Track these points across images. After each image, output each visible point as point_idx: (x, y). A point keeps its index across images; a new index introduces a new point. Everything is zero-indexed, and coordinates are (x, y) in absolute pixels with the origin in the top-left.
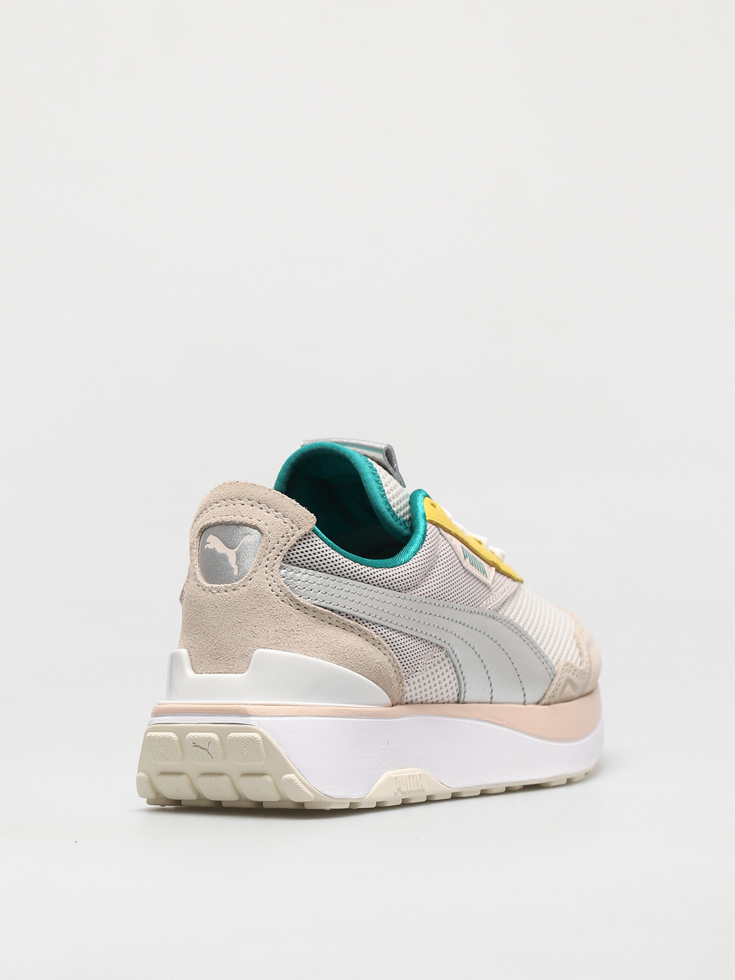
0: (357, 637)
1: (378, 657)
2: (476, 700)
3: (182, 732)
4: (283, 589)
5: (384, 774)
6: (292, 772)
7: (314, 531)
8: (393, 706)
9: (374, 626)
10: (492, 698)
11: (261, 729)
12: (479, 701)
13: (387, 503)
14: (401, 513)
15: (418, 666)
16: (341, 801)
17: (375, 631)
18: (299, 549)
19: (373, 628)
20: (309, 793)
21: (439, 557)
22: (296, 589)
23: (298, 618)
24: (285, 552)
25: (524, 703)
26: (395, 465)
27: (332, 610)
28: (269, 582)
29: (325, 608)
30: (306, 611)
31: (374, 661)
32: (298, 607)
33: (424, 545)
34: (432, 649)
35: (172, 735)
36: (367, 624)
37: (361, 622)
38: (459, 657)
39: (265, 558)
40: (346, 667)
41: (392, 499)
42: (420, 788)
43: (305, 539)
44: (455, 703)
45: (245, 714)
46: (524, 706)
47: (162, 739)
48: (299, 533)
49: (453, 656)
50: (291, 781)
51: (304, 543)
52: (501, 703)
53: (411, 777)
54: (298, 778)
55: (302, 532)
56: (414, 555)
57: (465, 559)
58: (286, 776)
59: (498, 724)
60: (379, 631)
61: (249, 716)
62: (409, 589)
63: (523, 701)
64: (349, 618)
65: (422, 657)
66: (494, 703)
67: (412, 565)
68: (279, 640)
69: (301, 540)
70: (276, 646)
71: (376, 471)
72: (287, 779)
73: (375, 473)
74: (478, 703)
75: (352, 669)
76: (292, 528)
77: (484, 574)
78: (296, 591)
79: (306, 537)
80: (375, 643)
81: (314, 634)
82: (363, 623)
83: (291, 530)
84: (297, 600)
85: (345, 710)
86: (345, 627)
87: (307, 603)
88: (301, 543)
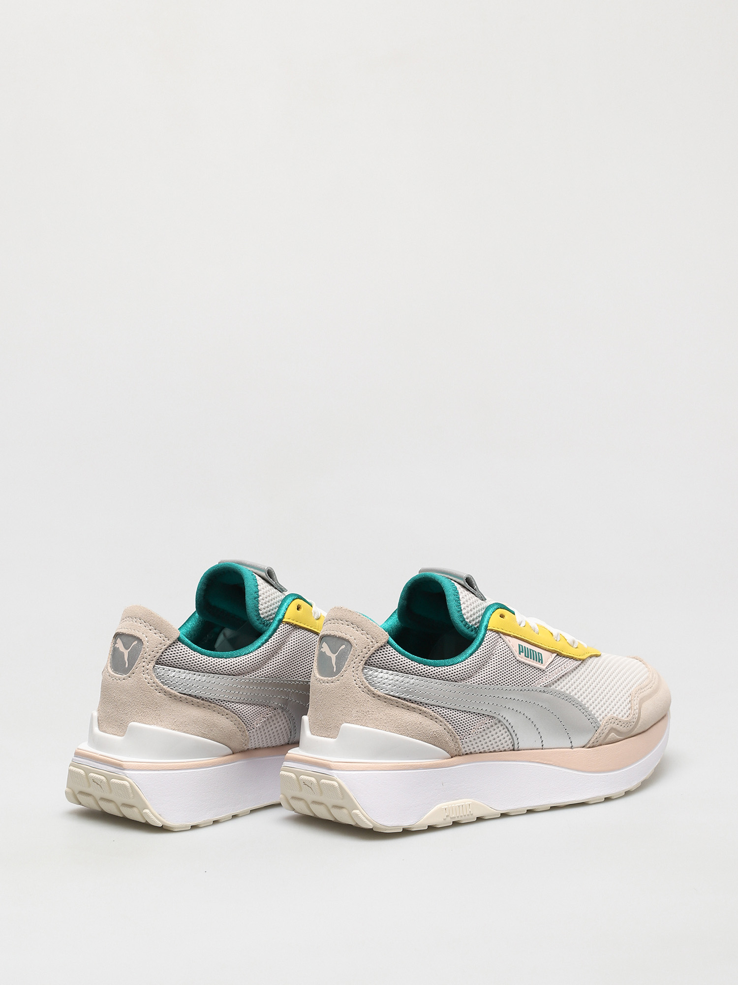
0: (418, 715)
1: (434, 727)
2: (529, 748)
3: (298, 774)
4: (363, 683)
5: (436, 807)
6: (357, 809)
7: (388, 642)
8: (452, 757)
9: (432, 707)
10: (542, 746)
11: (338, 779)
12: (531, 748)
13: (462, 616)
14: (474, 623)
15: (471, 731)
16: (392, 828)
17: (433, 710)
18: (377, 656)
19: (431, 708)
20: (369, 823)
21: (494, 654)
22: (373, 683)
23: (372, 702)
24: (366, 658)
25: (571, 748)
26: (475, 587)
27: (399, 698)
28: (354, 678)
29: (393, 696)
30: (379, 698)
31: (431, 731)
32: (374, 696)
33: (480, 648)
34: (483, 719)
35: (293, 775)
36: (426, 706)
37: (421, 704)
38: (510, 721)
39: (353, 662)
40: (407, 736)
41: (466, 614)
42: (468, 813)
43: (381, 649)
44: (511, 750)
45: (330, 768)
46: (571, 749)
47: (288, 776)
48: (376, 646)
49: (505, 721)
50: (357, 815)
51: (381, 652)
52: (551, 749)
53: (461, 807)
54: (362, 813)
55: (379, 645)
56: (470, 656)
57: (520, 654)
58: (354, 811)
59: (546, 764)
60: (436, 710)
61: (332, 770)
62: (464, 679)
63: (571, 746)
64: (412, 702)
65: (475, 724)
66: (545, 749)
67: (467, 663)
68: (359, 718)
69: (378, 650)
70: (356, 722)
71: (458, 593)
72: (354, 813)
73: (457, 594)
74: (531, 749)
75: (412, 737)
76: (372, 642)
77: (539, 662)
78: (373, 684)
79: (382, 648)
80: (432, 718)
81: (384, 714)
82: (423, 705)
83: (371, 643)
84: (373, 691)
85: (404, 765)
86: (408, 708)
87: (379, 693)
88: (378, 652)
